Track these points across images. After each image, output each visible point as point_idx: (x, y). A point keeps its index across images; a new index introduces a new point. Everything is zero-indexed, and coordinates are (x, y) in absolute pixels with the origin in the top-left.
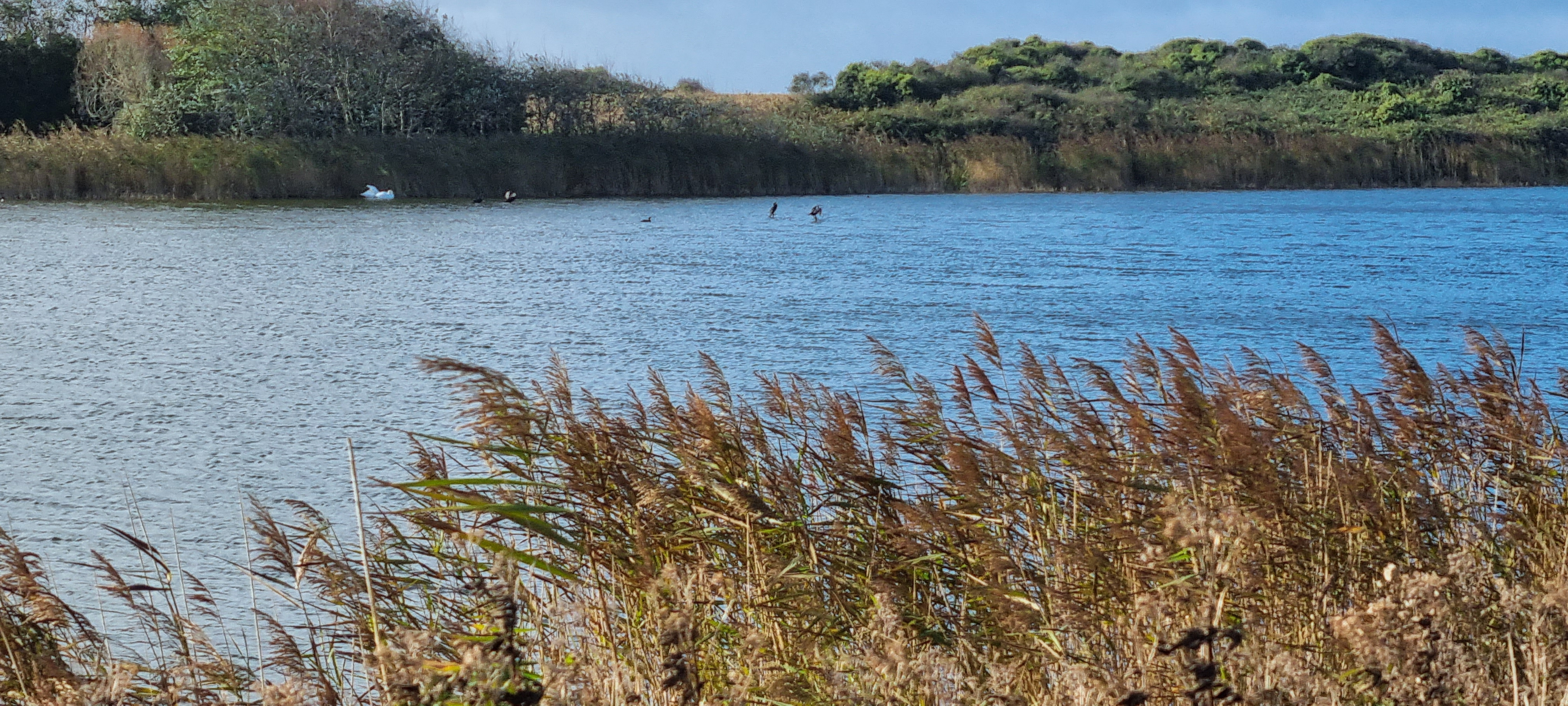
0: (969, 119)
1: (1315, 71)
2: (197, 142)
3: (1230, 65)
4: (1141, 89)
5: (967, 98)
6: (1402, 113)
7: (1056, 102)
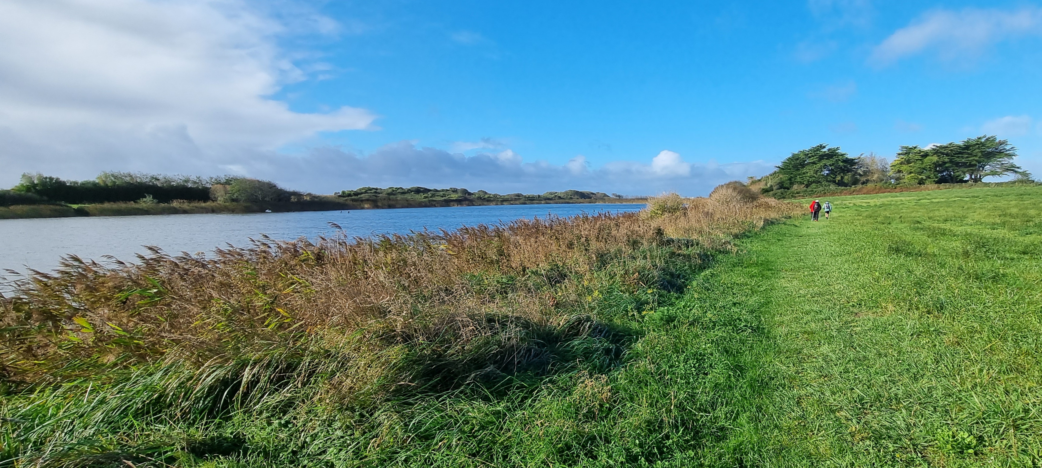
0: (364, 198)
1: (412, 191)
2: (234, 203)
3: (399, 191)
4: (388, 194)
5: (362, 195)
6: (425, 197)
7: (376, 196)
